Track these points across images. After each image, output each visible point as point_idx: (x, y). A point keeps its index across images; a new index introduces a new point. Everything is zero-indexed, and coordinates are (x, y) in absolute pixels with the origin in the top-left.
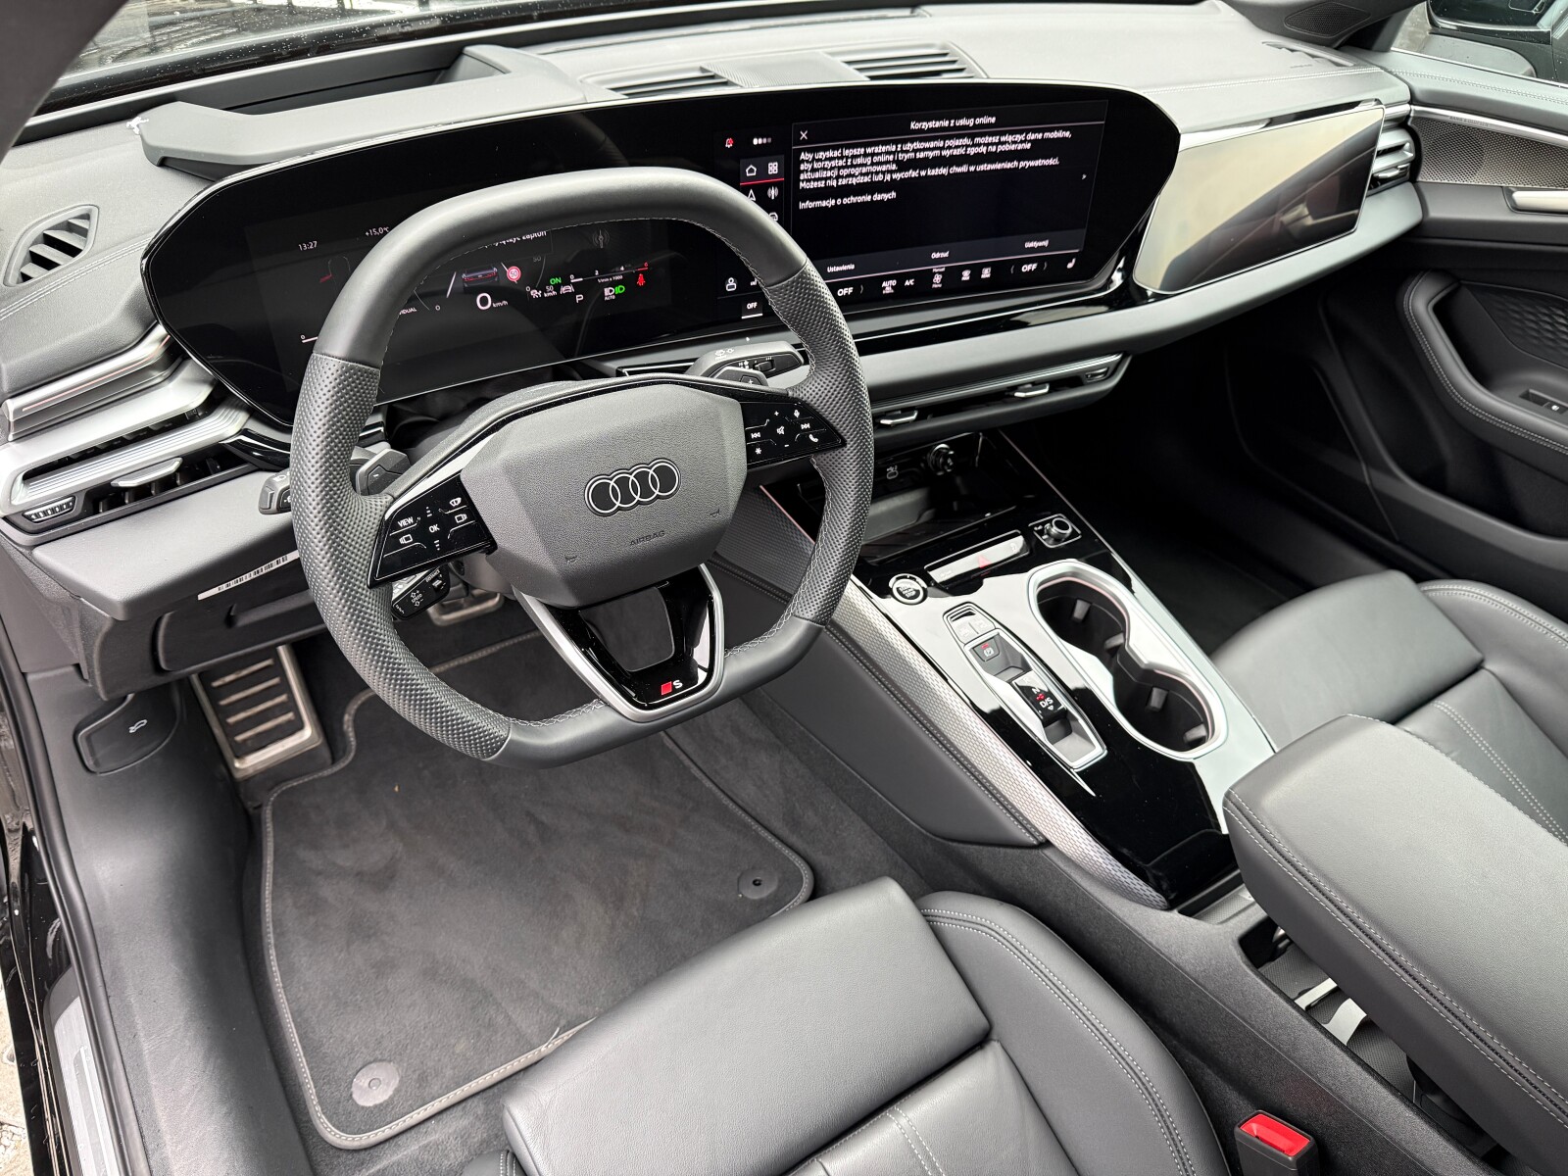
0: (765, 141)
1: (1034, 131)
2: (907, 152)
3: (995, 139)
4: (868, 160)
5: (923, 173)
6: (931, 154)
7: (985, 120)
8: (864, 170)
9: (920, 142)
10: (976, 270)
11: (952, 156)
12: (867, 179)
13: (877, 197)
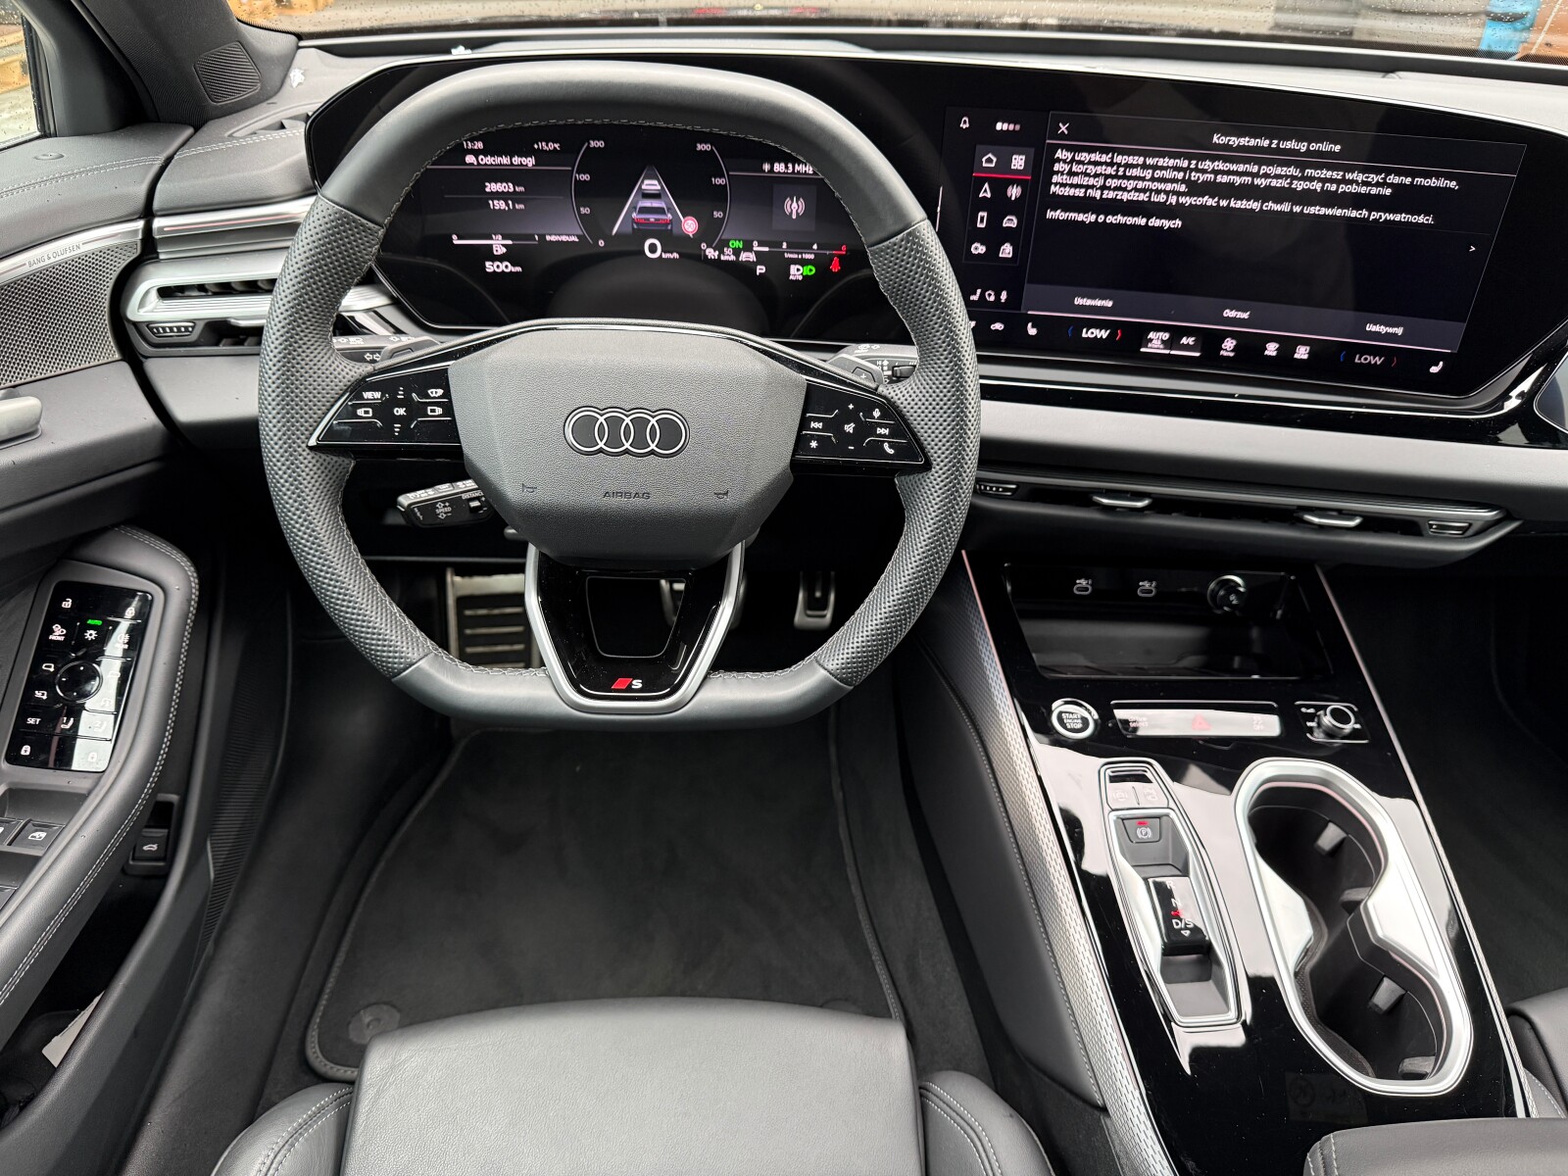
0: (1011, 127)
1: (1399, 173)
2: (1204, 171)
3: (1337, 175)
4: (1148, 174)
5: (1224, 203)
6: (1238, 180)
7: (1325, 147)
8: (1140, 185)
9: (1225, 161)
10: (1288, 346)
11: (1268, 188)
12: (1143, 197)
13: (1155, 222)
